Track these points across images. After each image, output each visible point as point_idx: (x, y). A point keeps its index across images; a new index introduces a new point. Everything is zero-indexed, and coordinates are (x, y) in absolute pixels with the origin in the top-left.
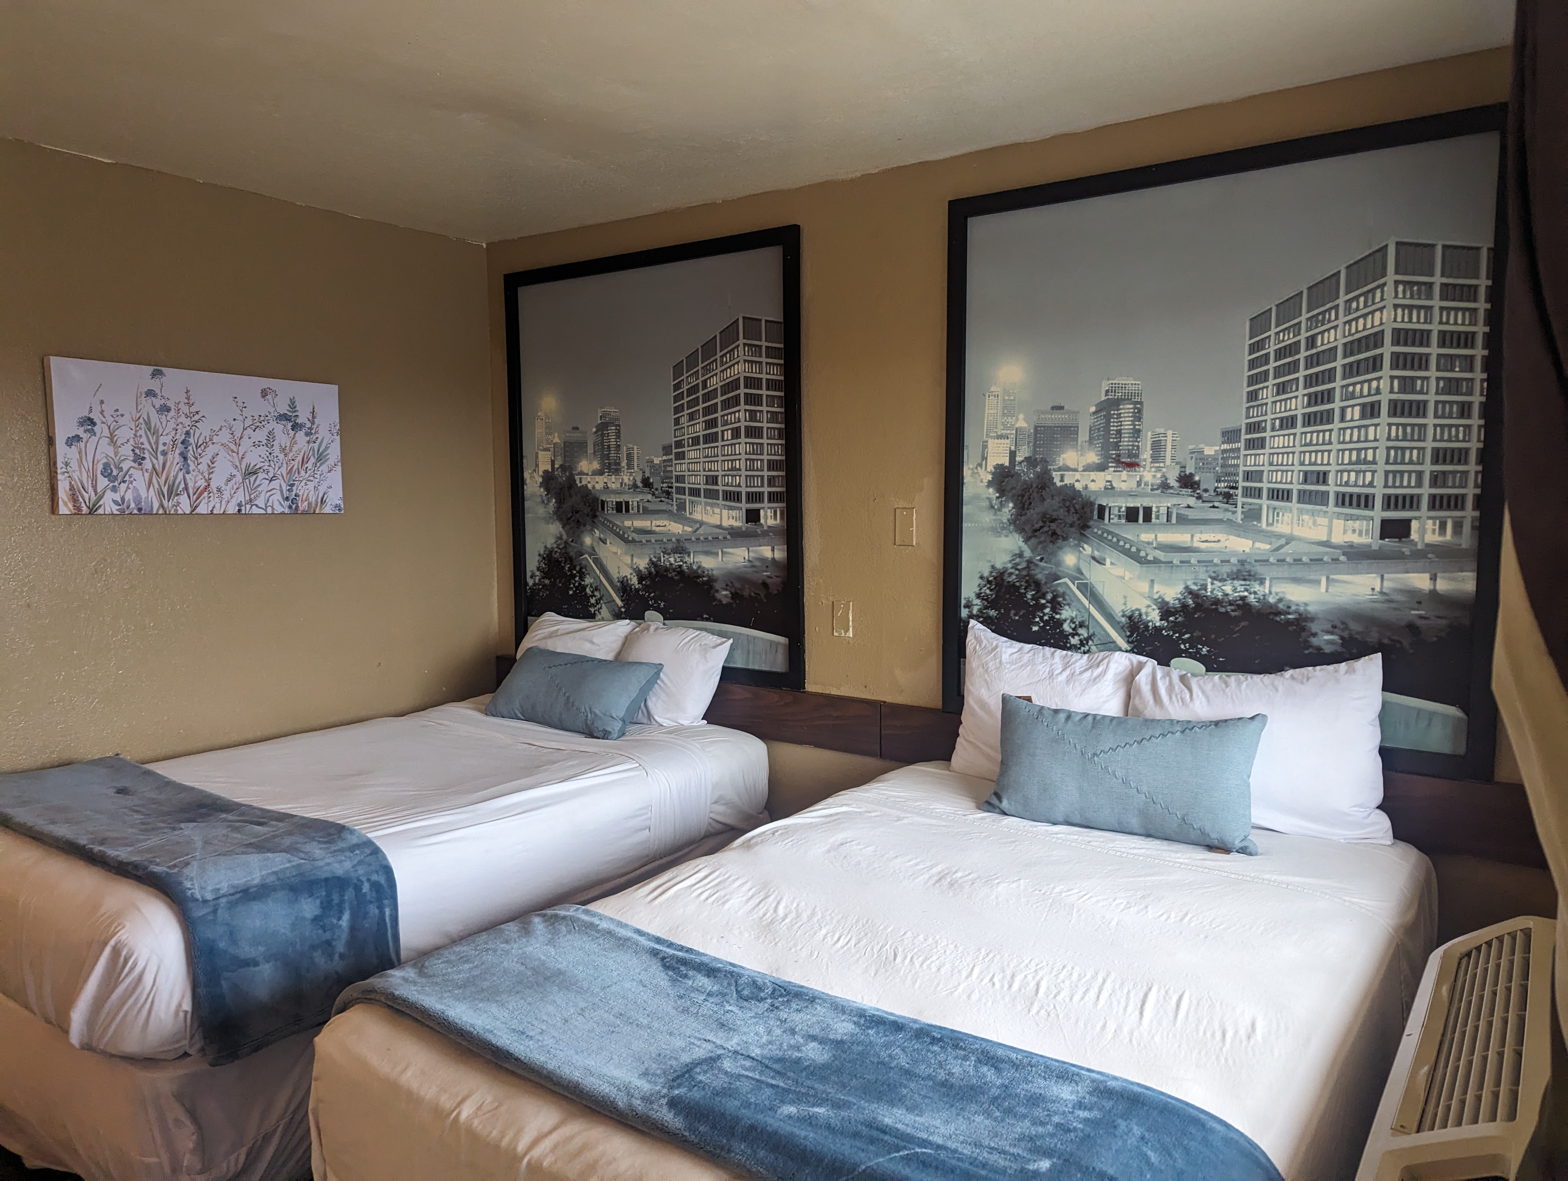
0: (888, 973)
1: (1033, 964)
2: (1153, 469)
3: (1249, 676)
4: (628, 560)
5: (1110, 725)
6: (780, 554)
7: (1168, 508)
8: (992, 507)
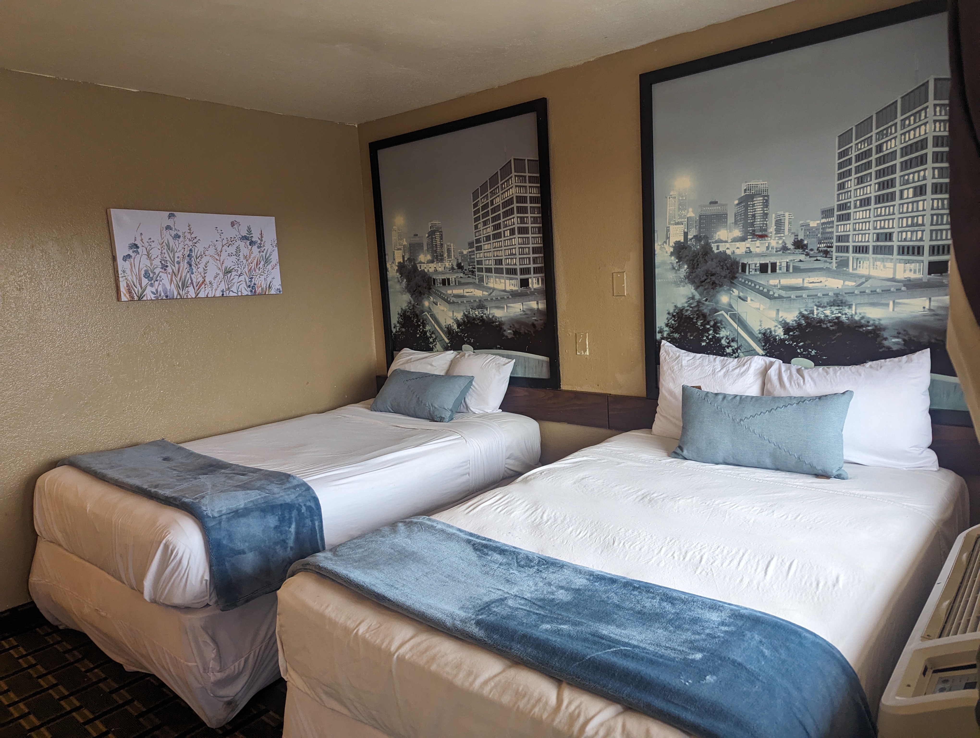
0: (609, 552)
1: (699, 545)
2: (777, 238)
3: (842, 367)
4: (451, 314)
5: (751, 401)
6: (542, 306)
7: (787, 262)
8: (674, 268)
